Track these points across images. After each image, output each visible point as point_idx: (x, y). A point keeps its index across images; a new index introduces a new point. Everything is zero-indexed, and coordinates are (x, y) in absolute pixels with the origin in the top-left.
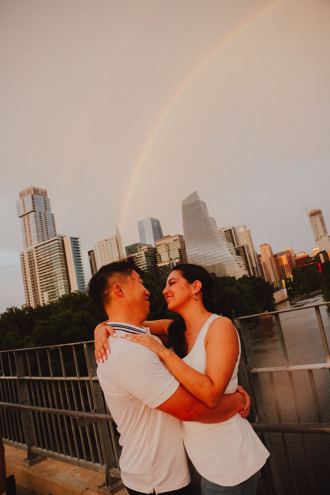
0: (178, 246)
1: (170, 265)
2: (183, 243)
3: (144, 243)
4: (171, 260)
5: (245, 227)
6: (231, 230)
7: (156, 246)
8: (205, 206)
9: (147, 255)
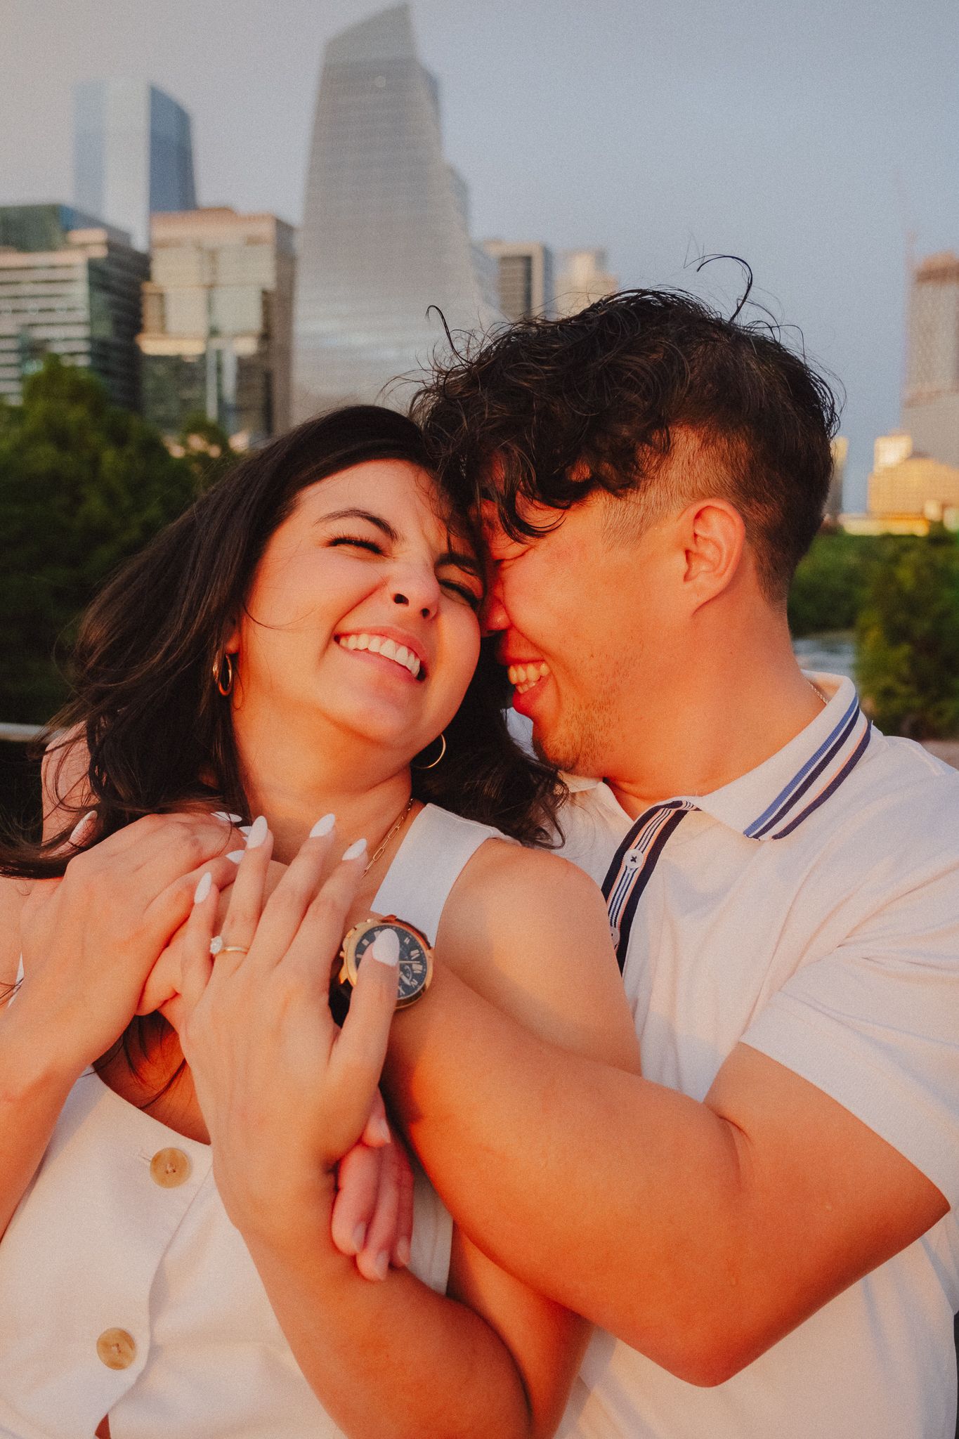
0: (264, 273)
1: (203, 357)
2: (285, 258)
3: (87, 207)
4: (214, 332)
5: (601, 258)
6: (528, 260)
7: (151, 242)
8: (434, 97)
9: (99, 277)
